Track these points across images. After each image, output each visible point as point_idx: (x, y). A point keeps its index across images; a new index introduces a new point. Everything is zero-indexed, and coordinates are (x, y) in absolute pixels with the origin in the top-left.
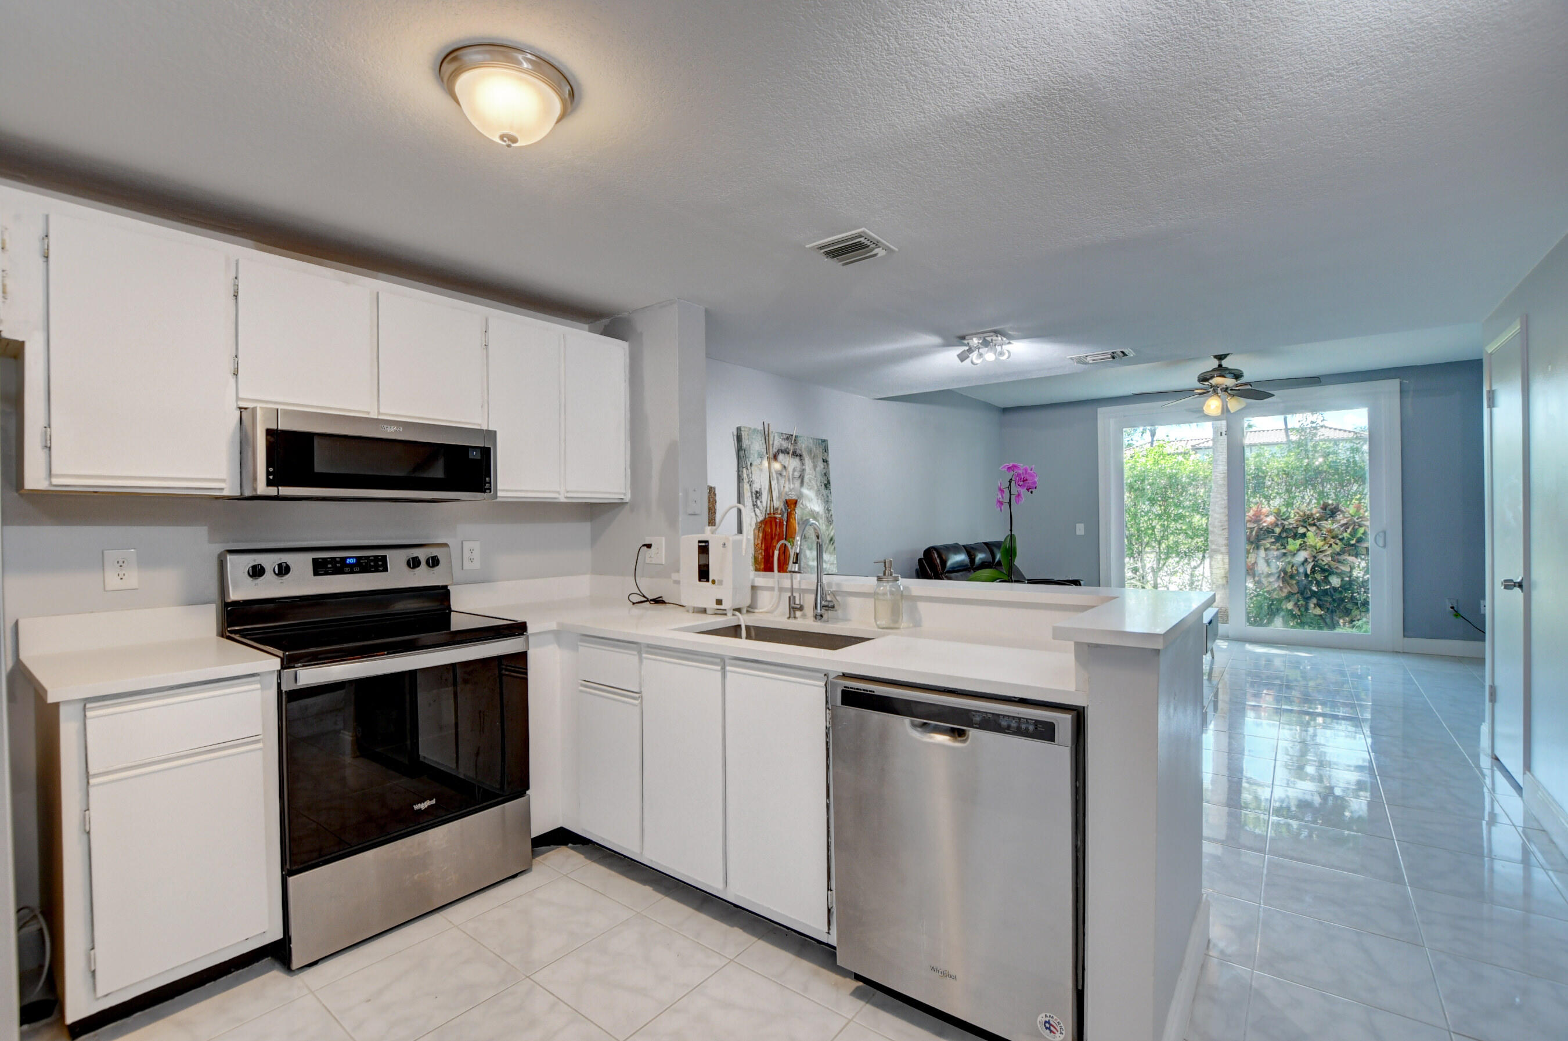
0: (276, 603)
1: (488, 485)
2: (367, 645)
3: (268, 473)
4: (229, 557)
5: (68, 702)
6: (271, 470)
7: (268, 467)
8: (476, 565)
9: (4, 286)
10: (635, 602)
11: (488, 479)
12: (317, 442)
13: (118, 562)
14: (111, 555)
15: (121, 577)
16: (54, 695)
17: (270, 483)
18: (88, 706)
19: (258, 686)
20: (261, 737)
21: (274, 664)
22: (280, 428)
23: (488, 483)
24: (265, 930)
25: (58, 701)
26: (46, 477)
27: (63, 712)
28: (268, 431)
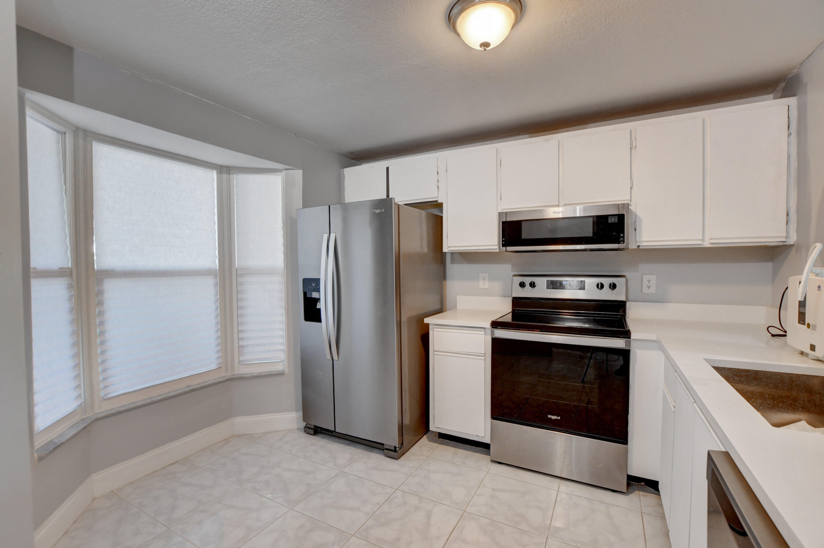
0: (532, 300)
1: (622, 239)
2: (531, 325)
3: (503, 241)
4: (514, 278)
5: (431, 324)
6: (504, 239)
7: (502, 238)
8: (653, 290)
9: (438, 186)
10: (774, 334)
11: (622, 235)
12: (523, 224)
13: (483, 278)
14: (482, 275)
15: (484, 284)
16: (427, 320)
17: (503, 245)
18: (434, 327)
19: (483, 333)
20: (484, 355)
21: (488, 325)
22: (507, 220)
23: (622, 237)
24: (483, 436)
25: (428, 323)
26: (447, 247)
27: (430, 327)
28: (502, 222)
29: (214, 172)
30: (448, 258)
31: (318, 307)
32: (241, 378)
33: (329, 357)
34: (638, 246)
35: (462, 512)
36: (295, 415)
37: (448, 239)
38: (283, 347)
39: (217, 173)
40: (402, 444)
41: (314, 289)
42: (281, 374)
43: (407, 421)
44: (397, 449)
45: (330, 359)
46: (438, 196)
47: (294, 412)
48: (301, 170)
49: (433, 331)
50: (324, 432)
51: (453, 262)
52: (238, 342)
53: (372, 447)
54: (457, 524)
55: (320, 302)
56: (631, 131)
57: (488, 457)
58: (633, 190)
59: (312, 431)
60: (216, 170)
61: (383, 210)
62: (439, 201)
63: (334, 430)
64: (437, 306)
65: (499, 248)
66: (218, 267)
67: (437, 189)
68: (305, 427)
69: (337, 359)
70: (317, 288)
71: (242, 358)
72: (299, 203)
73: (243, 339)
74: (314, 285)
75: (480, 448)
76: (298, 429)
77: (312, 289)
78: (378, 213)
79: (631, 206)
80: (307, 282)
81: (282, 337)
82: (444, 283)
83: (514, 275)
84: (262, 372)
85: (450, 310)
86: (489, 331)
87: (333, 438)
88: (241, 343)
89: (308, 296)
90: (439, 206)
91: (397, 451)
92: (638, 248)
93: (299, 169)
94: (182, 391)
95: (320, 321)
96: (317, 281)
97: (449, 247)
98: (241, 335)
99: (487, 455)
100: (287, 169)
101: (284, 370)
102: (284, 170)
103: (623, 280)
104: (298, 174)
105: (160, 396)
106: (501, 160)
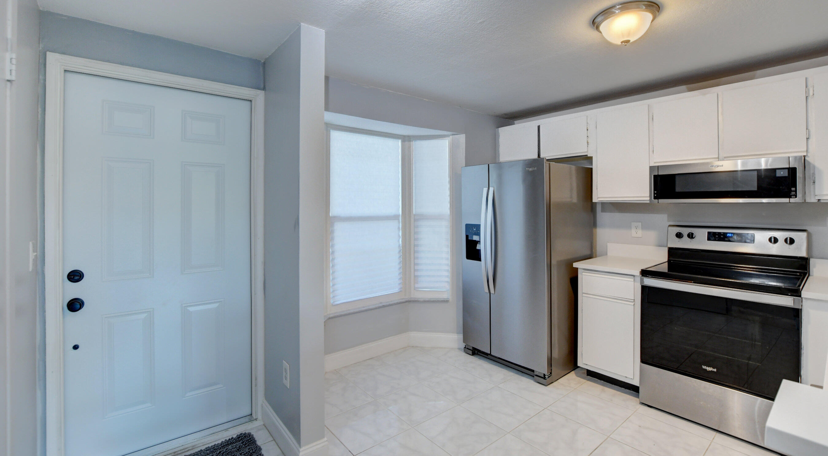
1: (793, 193)
3: (654, 194)
4: (670, 228)
5: (580, 268)
6: (656, 192)
7: (654, 191)
9: (587, 141)
11: (793, 189)
12: (677, 178)
13: (636, 227)
14: (634, 224)
15: (637, 233)
16: (575, 265)
17: (655, 198)
18: (583, 271)
19: (633, 280)
20: (633, 301)
21: (637, 273)
22: (659, 174)
23: (793, 191)
24: (632, 378)
25: (577, 267)
26: (597, 198)
27: (579, 271)
28: (654, 176)
29: (399, 141)
30: (599, 208)
31: (478, 248)
32: (416, 301)
33: (487, 290)
34: (819, 200)
35: (607, 437)
36: (456, 336)
37: (597, 190)
38: (448, 279)
39: (402, 141)
40: (551, 373)
41: (475, 233)
42: (446, 301)
43: (555, 354)
44: (546, 377)
45: (488, 292)
46: (588, 151)
47: (456, 334)
48: (464, 135)
49: (582, 275)
50: (481, 354)
51: (603, 210)
52: (414, 273)
53: (523, 372)
54: (600, 445)
55: (480, 244)
56: (806, 79)
57: (638, 399)
58: (810, 141)
59: (471, 352)
60: (401, 140)
61: (536, 169)
62: (589, 156)
63: (490, 353)
64: (587, 252)
65: (650, 200)
66: (400, 213)
67: (586, 144)
68: (465, 348)
69: (494, 293)
70: (478, 233)
71: (417, 286)
72: (463, 161)
73: (417, 270)
74: (475, 229)
75: (630, 391)
76: (459, 349)
77: (473, 233)
78: (531, 171)
79: (809, 157)
80: (469, 227)
81: (448, 271)
82: (594, 230)
83: (670, 226)
84: (432, 298)
85: (600, 256)
86: (638, 279)
87: (488, 360)
88: (416, 274)
89: (469, 239)
90: (589, 159)
91: (546, 378)
92: (818, 201)
93: (462, 133)
94: (377, 306)
95: (479, 259)
96: (478, 227)
97: (598, 198)
98: (416, 267)
99: (636, 397)
100: (453, 135)
101: (448, 298)
102: (451, 135)
103: (804, 235)
104: (462, 138)
105: (364, 307)
106: (653, 116)
